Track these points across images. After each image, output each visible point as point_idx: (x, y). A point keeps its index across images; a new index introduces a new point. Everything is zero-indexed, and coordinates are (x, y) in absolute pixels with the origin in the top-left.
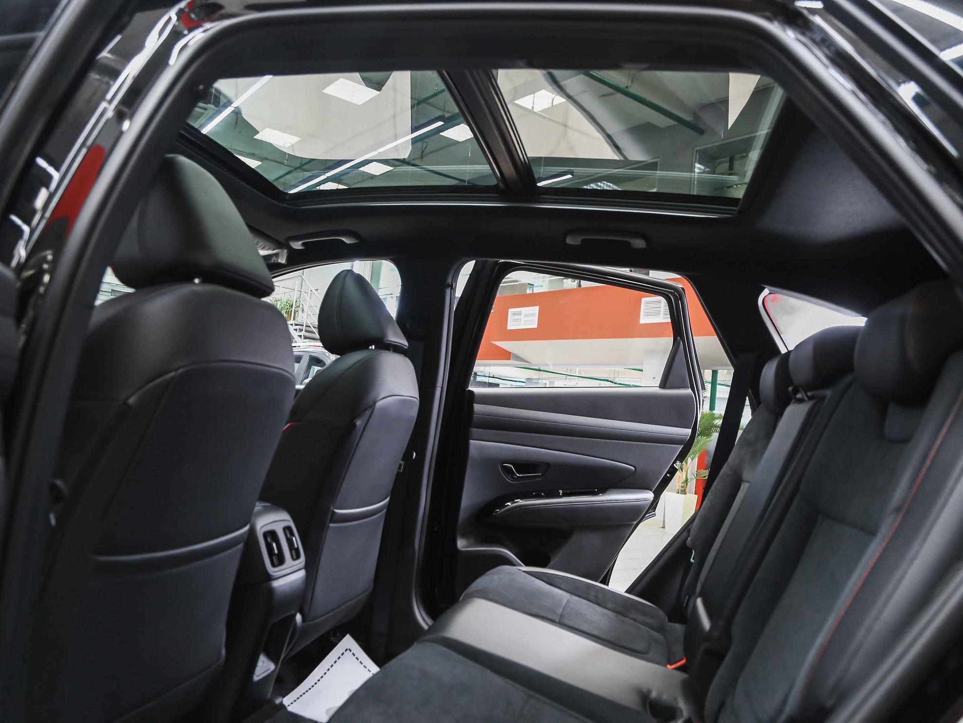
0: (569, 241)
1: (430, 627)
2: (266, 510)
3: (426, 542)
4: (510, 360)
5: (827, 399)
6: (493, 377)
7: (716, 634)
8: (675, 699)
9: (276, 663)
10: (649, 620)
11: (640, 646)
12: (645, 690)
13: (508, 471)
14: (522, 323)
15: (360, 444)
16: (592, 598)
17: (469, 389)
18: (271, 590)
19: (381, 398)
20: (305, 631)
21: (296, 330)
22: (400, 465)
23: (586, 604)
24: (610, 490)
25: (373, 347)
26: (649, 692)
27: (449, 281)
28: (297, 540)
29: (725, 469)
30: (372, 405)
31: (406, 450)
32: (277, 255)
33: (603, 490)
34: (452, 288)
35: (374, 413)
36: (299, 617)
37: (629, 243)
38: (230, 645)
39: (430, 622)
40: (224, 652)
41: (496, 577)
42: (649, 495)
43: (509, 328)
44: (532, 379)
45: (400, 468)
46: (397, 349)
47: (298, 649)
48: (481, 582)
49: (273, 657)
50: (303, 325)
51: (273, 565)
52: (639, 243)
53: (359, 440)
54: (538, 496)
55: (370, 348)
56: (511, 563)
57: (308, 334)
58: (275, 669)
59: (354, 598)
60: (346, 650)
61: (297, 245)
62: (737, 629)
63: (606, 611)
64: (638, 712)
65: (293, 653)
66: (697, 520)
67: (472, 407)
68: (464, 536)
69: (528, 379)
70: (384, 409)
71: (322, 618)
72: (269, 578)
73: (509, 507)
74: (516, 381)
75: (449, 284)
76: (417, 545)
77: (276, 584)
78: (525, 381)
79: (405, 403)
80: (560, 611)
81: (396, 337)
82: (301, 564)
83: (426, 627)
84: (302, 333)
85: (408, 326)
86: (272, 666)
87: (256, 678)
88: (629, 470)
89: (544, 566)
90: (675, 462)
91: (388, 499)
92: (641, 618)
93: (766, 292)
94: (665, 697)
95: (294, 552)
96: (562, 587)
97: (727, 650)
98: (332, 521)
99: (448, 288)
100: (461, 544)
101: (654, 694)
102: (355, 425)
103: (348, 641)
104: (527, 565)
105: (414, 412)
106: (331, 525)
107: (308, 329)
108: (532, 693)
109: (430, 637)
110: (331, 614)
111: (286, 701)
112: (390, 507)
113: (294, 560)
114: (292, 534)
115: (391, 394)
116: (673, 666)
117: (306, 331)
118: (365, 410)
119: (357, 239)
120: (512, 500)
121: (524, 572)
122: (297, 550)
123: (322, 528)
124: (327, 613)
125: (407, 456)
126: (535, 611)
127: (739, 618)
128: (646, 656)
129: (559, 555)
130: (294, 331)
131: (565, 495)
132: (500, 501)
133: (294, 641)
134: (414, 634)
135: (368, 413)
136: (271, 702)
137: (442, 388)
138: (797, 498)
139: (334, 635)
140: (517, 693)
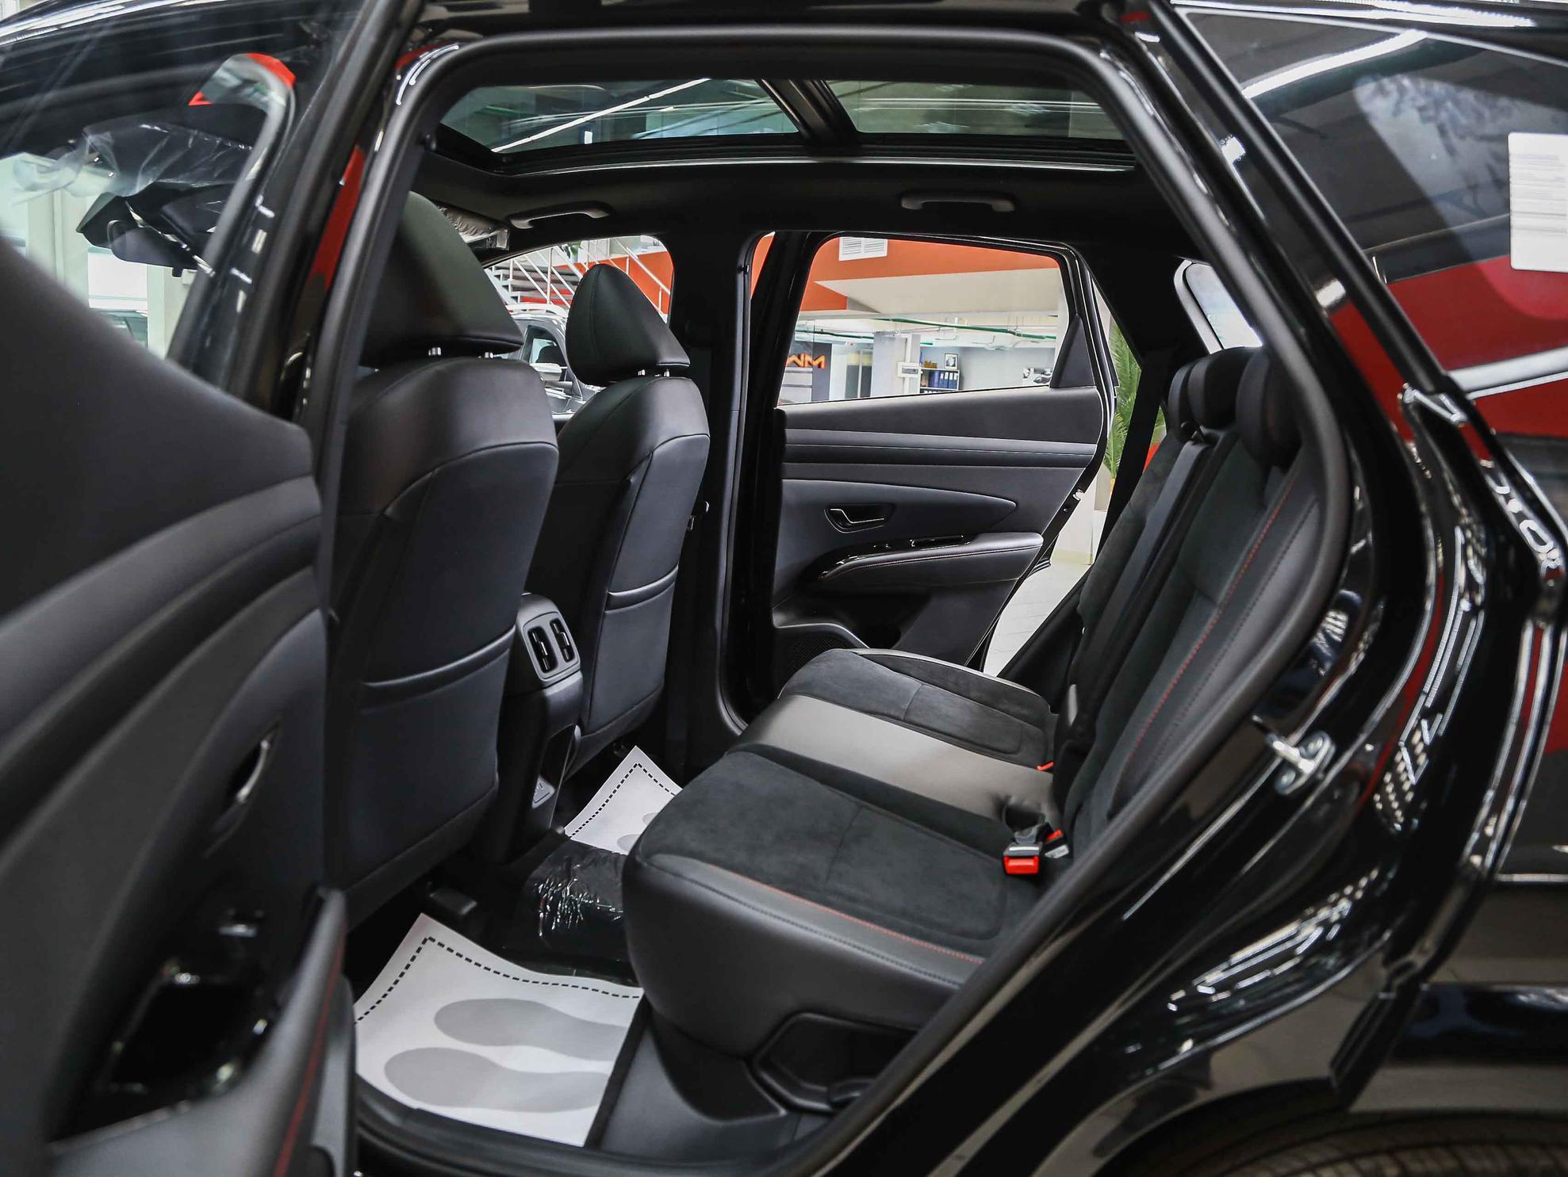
0: (906, 204)
1: (744, 732)
2: (529, 601)
3: (731, 620)
4: (845, 309)
5: (1220, 440)
6: (822, 333)
7: (1080, 729)
8: (1039, 805)
9: (555, 786)
10: (1025, 712)
11: (1007, 744)
12: (1002, 796)
13: (837, 517)
14: (862, 248)
15: (637, 506)
16: (951, 685)
17: (778, 407)
18: (544, 701)
19: (661, 442)
20: (585, 745)
21: (498, 276)
22: (690, 521)
23: (942, 695)
24: (983, 534)
25: (643, 372)
26: (1008, 797)
27: (741, 262)
28: (568, 636)
29: (1126, 513)
30: (649, 456)
31: (697, 500)
32: (494, 238)
33: (971, 537)
34: (745, 273)
35: (653, 462)
36: (577, 730)
37: (990, 207)
38: (502, 769)
39: (743, 725)
40: (497, 776)
41: (823, 666)
42: (1037, 540)
43: (842, 258)
44: (884, 333)
45: (689, 525)
46: (677, 372)
47: (578, 768)
48: (803, 674)
49: (552, 780)
50: (508, 269)
51: (545, 671)
52: (1005, 206)
53: (636, 501)
54: (881, 550)
55: (639, 373)
56: (847, 644)
57: (518, 283)
58: (556, 792)
59: (643, 700)
60: (635, 766)
61: (523, 224)
62: (1100, 725)
63: (969, 702)
64: (988, 820)
65: (573, 773)
66: (1086, 585)
67: (783, 435)
68: (782, 609)
69: (878, 333)
70: (665, 457)
71: (605, 728)
72: (541, 686)
73: (840, 567)
74: (859, 337)
75: (741, 267)
76: (718, 624)
77: (550, 692)
78: (872, 336)
79: (692, 444)
80: (906, 706)
81: (674, 355)
82: (576, 666)
83: (738, 733)
84: (510, 281)
85: (687, 327)
86: (552, 790)
87: (535, 805)
88: (1006, 506)
89: (889, 647)
90: (1074, 491)
91: (677, 568)
92: (1016, 709)
93: (1186, 263)
94: (1028, 803)
95: (565, 650)
96: (911, 673)
97: (1090, 746)
98: (609, 607)
99: (740, 272)
100: (778, 620)
101: (1013, 801)
102: (629, 482)
103: (636, 755)
104: (872, 646)
105: (704, 453)
106: (607, 612)
107: (518, 273)
108: (866, 803)
109: (742, 745)
110: (614, 723)
111: (569, 830)
112: (679, 578)
113: (567, 661)
114: (562, 629)
115: (673, 436)
116: (1045, 768)
117: (515, 277)
118: (641, 462)
119: (607, 212)
120: (845, 557)
121: (862, 655)
122: (570, 649)
123: (598, 615)
124: (609, 723)
125: (698, 509)
126: (874, 707)
127: (1104, 713)
128: (1013, 756)
129: (912, 628)
130: (496, 278)
131: (919, 546)
132: (829, 559)
133: (574, 758)
134: (724, 742)
135: (644, 465)
136: (552, 831)
137: (740, 411)
138: (1174, 570)
139: (618, 748)
140: (846, 803)
